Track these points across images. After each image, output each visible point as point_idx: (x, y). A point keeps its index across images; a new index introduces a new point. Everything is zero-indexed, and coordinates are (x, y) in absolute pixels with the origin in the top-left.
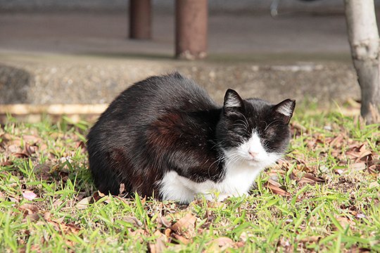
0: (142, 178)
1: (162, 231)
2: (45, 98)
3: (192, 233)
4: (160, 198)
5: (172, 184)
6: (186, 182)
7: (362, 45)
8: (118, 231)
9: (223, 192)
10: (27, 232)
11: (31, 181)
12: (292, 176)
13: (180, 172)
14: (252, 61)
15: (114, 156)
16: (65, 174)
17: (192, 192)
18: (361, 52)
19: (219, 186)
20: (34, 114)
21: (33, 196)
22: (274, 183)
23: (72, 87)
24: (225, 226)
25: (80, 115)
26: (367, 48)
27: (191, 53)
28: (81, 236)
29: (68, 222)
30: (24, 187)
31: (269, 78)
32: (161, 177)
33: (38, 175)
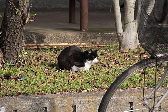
0: (68, 67)
1: (71, 78)
2: (48, 42)
3: (77, 78)
4: (72, 70)
5: (74, 68)
6: (77, 67)
7: (119, 33)
8: (63, 78)
9: (85, 69)
10: (47, 78)
11: (47, 67)
12: (99, 65)
13: (76, 66)
14: (99, 31)
15: (63, 62)
16: (54, 65)
17: (78, 69)
18: (119, 35)
19: (84, 68)
20: (46, 46)
21: (47, 70)
22: (94, 67)
23: (55, 39)
24: (83, 76)
25: (57, 46)
26: (120, 34)
27: (84, 30)
28: (57, 79)
29: (54, 76)
30: (46, 68)
31: (103, 36)
32: (72, 67)
33: (48, 65)
